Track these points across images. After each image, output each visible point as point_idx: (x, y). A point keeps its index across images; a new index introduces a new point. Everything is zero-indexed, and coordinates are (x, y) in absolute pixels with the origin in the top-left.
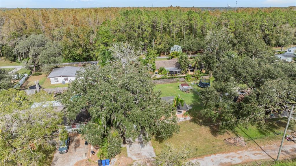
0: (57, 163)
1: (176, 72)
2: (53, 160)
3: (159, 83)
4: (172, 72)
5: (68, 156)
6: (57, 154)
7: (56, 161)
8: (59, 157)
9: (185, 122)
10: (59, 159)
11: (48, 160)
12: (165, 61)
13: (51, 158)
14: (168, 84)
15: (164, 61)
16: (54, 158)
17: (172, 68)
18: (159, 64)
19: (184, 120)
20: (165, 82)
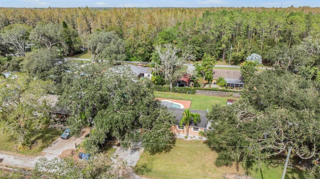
0: (54, 145)
1: (237, 86)
2: (54, 142)
3: (208, 94)
4: (233, 85)
5: (65, 143)
6: (59, 139)
7: (55, 143)
8: (59, 141)
9: (197, 142)
10: (57, 143)
11: (51, 141)
12: (230, 71)
13: (53, 141)
14: (217, 97)
15: (228, 70)
16: (55, 141)
17: (234, 80)
18: (220, 74)
19: (198, 139)
20: (215, 95)
